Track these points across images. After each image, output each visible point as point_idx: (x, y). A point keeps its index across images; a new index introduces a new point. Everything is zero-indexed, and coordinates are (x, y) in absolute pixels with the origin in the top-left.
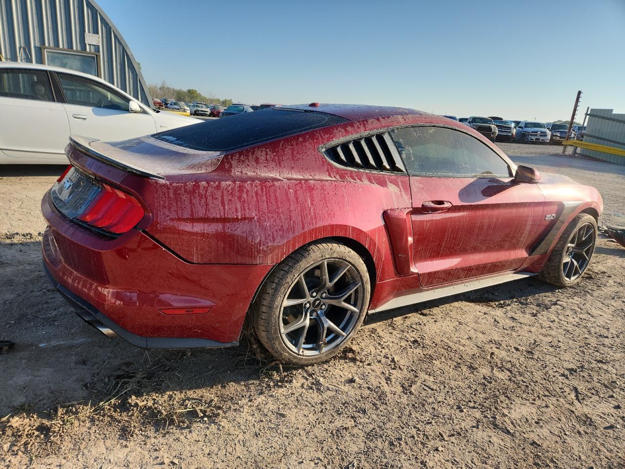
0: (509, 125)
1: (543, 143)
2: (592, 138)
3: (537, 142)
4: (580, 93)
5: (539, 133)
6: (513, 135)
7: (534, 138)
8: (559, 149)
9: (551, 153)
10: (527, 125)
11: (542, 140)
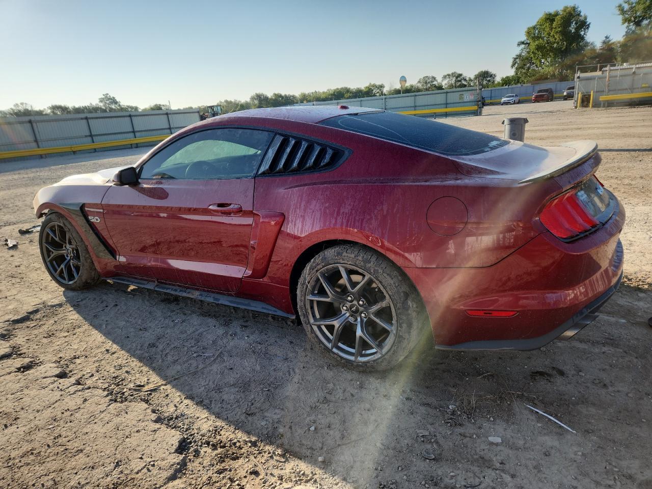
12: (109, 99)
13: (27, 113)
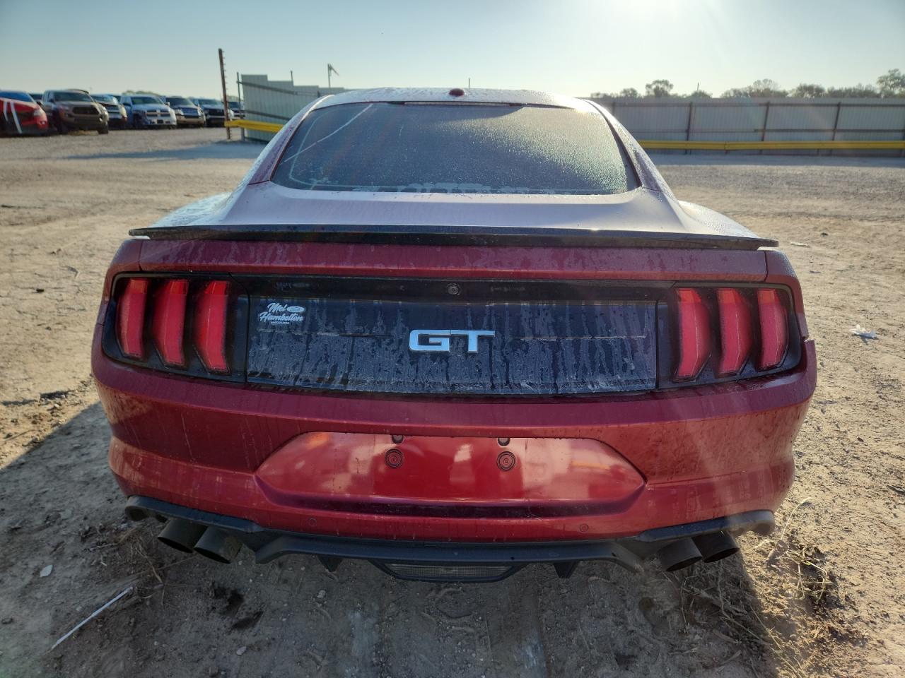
0: (109, 101)
1: (169, 127)
2: (256, 116)
3: (160, 126)
4: (220, 52)
5: (158, 111)
6: (123, 117)
7: (155, 120)
8: (218, 134)
9: (217, 141)
10: (135, 100)
11: (167, 122)
12: (896, 78)
13: (767, 93)
